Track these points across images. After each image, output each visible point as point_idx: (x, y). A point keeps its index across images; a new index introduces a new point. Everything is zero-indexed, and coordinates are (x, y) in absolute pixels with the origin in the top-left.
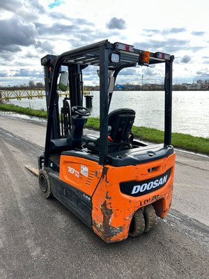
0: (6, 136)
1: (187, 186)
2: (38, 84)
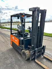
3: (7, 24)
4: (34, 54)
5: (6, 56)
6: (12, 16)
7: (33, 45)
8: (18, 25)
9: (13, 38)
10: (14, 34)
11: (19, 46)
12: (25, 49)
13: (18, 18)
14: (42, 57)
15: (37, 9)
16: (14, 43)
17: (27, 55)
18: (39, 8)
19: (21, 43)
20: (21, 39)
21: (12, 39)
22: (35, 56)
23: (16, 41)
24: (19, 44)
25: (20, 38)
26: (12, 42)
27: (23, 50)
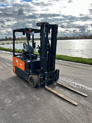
0: (5, 60)
1: (85, 76)
2: (9, 38)
3: (5, 42)
4: (44, 78)
5: (7, 85)
6: (14, 31)
7: (42, 68)
8: (24, 44)
9: (17, 61)
10: (19, 56)
11: (25, 71)
12: (33, 73)
13: (24, 34)
14: (55, 84)
15: (45, 25)
16: (18, 68)
17: (35, 80)
18: (48, 23)
19: (28, 67)
20: (28, 61)
21: (16, 63)
22: (44, 82)
23: (21, 64)
24: (25, 69)
25: (26, 61)
26: (15, 67)
27: (31, 75)
